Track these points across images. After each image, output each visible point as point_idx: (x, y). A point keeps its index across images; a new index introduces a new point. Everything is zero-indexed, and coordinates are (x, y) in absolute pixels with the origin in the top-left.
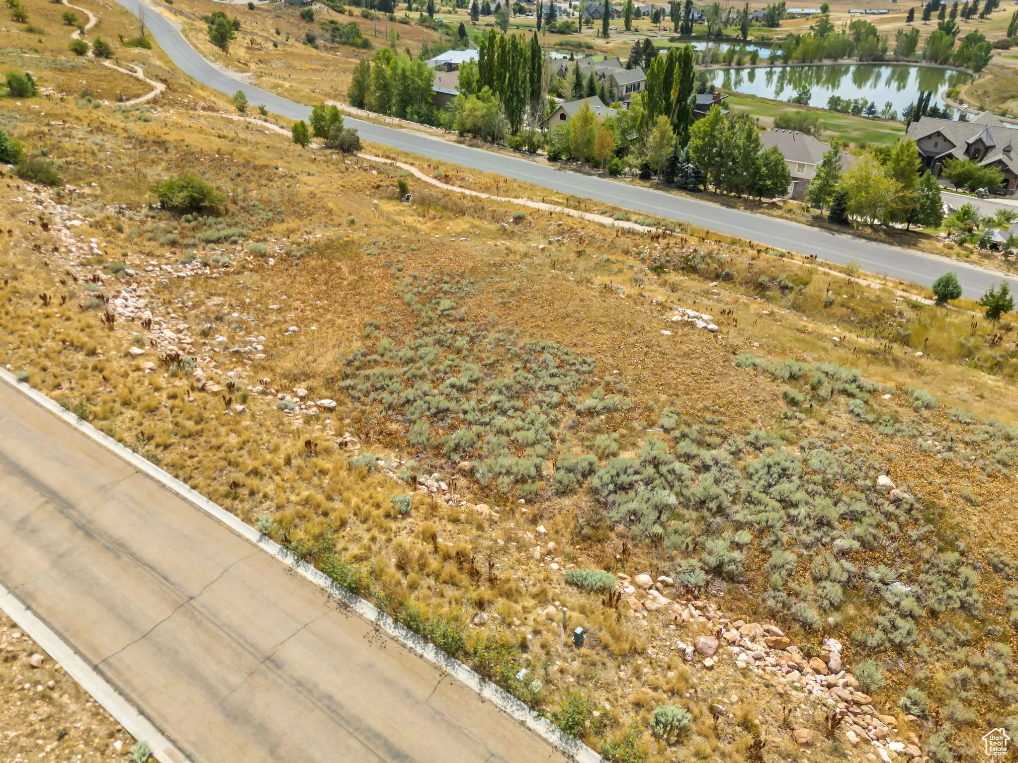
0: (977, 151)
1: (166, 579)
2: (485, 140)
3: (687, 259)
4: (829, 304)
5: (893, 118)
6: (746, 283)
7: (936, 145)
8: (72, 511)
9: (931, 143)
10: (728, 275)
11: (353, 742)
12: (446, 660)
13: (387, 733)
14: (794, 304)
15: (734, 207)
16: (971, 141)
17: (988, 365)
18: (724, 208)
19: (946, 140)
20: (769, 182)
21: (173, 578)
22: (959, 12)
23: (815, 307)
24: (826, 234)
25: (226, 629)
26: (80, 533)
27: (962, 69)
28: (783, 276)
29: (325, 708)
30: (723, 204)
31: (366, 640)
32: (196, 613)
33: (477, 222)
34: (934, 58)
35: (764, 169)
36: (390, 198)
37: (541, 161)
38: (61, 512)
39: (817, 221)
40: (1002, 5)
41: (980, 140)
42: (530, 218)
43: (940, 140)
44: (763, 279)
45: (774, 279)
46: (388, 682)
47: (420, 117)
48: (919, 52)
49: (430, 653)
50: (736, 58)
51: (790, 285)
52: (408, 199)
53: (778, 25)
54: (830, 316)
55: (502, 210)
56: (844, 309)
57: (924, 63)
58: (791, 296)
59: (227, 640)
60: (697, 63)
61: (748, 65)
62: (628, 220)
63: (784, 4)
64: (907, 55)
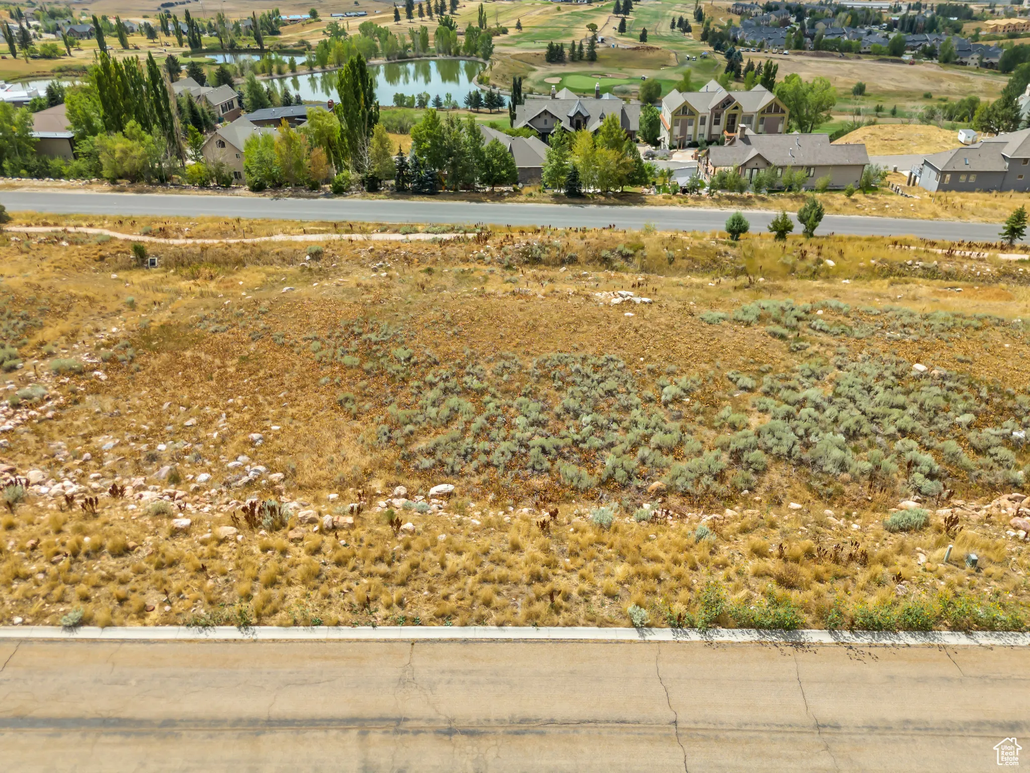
0: (578, 122)
1: (623, 722)
2: (150, 183)
3: (525, 253)
4: (671, 260)
5: (455, 107)
6: (591, 261)
7: (546, 122)
8: (409, 724)
9: (542, 120)
10: (571, 257)
11: (973, 741)
12: (925, 635)
13: (982, 717)
14: (642, 267)
15: (482, 201)
16: (572, 114)
17: (808, 274)
18: (474, 204)
19: (552, 116)
20: (504, 172)
21: (629, 718)
22: (433, 10)
23: (660, 266)
24: (577, 208)
25: (748, 728)
26: (460, 739)
27: (473, 58)
28: (620, 247)
29: (917, 732)
30: (471, 201)
31: (854, 661)
32: (700, 732)
33: (270, 269)
34: (447, 51)
35: (495, 161)
36: (128, 268)
37: (243, 193)
38: (397, 732)
39: (557, 199)
40: (461, 3)
41: (579, 113)
42: (329, 251)
43: (548, 117)
44: (605, 253)
45: (612, 251)
46: (921, 680)
47: (30, 171)
48: (432, 47)
49: (906, 638)
50: (275, 67)
51: (631, 252)
52: (153, 264)
53: (279, 33)
54: (678, 269)
55: (289, 250)
56: (685, 261)
57: (441, 57)
58: (636, 261)
59: (765, 736)
60: (237, 77)
61: (289, 73)
62: (417, 232)
63: (278, 12)
64: (424, 51)
